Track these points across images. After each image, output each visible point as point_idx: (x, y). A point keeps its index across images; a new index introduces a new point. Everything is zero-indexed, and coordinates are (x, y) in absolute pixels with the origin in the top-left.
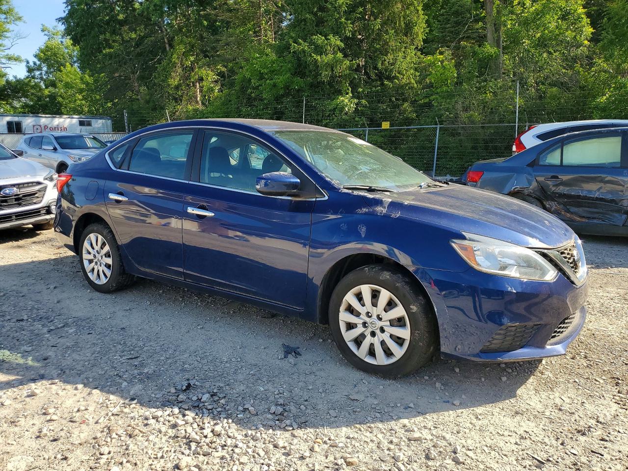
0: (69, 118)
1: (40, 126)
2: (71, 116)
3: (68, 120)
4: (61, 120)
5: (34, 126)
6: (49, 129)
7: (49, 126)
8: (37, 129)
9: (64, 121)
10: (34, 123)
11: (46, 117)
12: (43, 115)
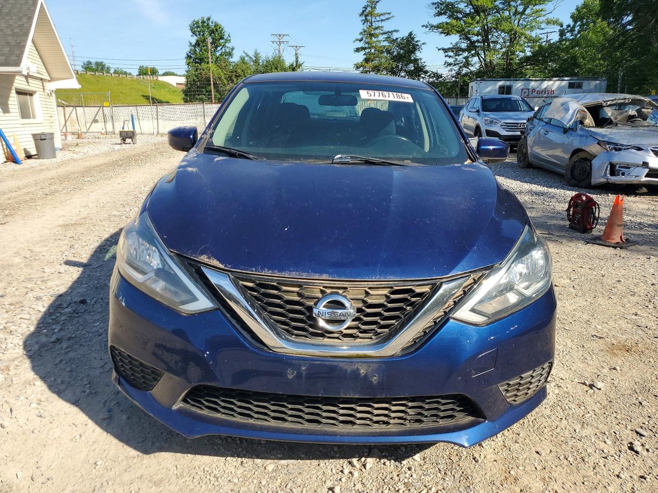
0: (559, 80)
1: (528, 89)
2: (562, 78)
3: (558, 83)
4: (551, 83)
5: (522, 90)
6: (536, 92)
7: (538, 89)
8: (525, 93)
9: (553, 84)
10: (523, 87)
11: (536, 80)
12: (534, 79)
